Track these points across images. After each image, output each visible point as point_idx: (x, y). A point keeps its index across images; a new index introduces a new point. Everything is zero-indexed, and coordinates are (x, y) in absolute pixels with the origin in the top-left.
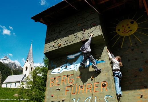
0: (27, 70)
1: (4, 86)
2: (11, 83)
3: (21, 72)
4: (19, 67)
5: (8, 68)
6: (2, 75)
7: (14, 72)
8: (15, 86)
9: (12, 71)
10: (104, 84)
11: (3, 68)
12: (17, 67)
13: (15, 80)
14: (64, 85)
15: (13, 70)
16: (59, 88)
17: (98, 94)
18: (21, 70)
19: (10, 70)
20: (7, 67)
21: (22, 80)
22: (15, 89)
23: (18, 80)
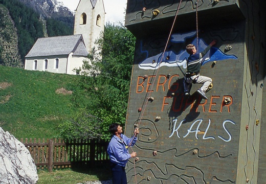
0: (85, 22)
1: (29, 65)
2: (46, 58)
3: (67, 23)
4: (61, 8)
5: (32, 12)
6: (19, 33)
7: (48, 24)
8: (57, 67)
9: (44, 21)
10: (226, 100)
11: (18, 13)
12: (57, 11)
13: (55, 51)
14: (161, 93)
15: (46, 18)
16: (153, 98)
17: (214, 117)
18: (67, 18)
19: (38, 17)
20: (29, 10)
21: (73, 52)
22: (58, 75)
23: (63, 50)
